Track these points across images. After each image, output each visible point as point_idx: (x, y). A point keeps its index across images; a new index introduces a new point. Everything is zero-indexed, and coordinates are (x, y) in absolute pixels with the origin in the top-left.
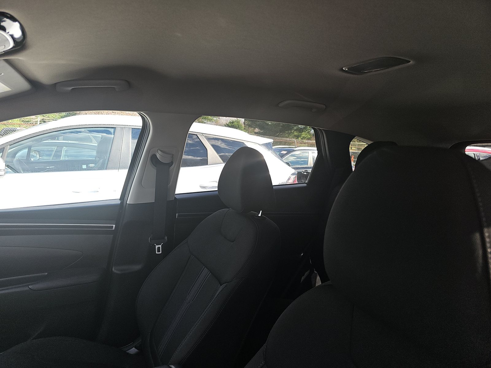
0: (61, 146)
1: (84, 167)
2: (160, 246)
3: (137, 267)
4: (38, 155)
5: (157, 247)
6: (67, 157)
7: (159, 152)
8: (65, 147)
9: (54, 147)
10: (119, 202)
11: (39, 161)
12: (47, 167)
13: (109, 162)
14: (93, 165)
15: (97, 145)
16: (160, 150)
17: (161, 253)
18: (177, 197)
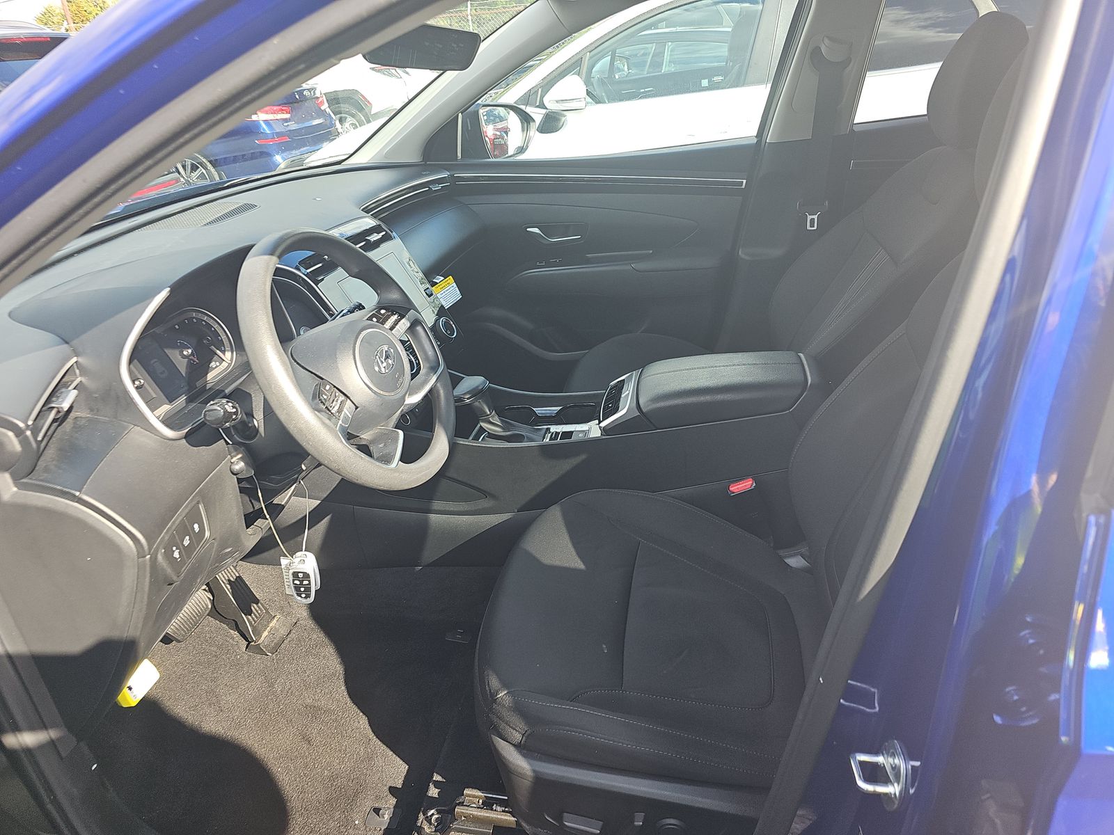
0: (662, 40)
1: (705, 83)
2: (815, 217)
3: (776, 252)
4: (626, 67)
5: (809, 217)
6: (673, 65)
7: (826, 41)
8: (670, 43)
9: (650, 45)
10: (755, 140)
11: (628, 79)
12: (642, 91)
13: (749, 68)
14: (721, 78)
15: (730, 30)
16: (827, 37)
17: (815, 228)
18: (856, 128)
